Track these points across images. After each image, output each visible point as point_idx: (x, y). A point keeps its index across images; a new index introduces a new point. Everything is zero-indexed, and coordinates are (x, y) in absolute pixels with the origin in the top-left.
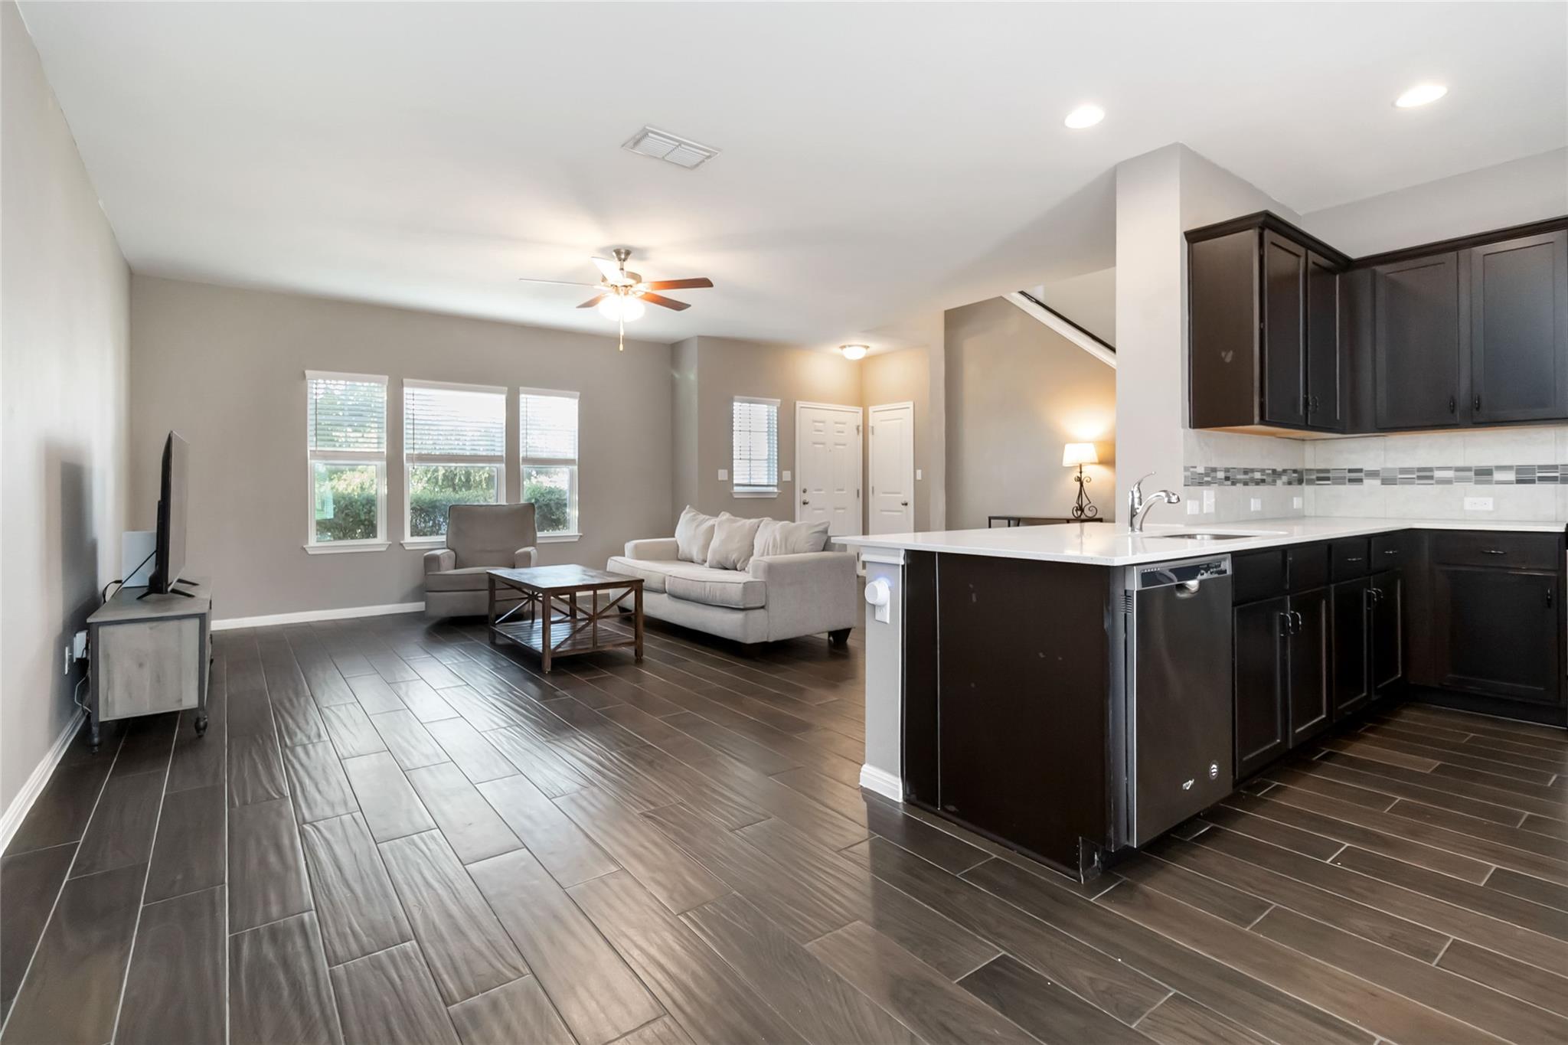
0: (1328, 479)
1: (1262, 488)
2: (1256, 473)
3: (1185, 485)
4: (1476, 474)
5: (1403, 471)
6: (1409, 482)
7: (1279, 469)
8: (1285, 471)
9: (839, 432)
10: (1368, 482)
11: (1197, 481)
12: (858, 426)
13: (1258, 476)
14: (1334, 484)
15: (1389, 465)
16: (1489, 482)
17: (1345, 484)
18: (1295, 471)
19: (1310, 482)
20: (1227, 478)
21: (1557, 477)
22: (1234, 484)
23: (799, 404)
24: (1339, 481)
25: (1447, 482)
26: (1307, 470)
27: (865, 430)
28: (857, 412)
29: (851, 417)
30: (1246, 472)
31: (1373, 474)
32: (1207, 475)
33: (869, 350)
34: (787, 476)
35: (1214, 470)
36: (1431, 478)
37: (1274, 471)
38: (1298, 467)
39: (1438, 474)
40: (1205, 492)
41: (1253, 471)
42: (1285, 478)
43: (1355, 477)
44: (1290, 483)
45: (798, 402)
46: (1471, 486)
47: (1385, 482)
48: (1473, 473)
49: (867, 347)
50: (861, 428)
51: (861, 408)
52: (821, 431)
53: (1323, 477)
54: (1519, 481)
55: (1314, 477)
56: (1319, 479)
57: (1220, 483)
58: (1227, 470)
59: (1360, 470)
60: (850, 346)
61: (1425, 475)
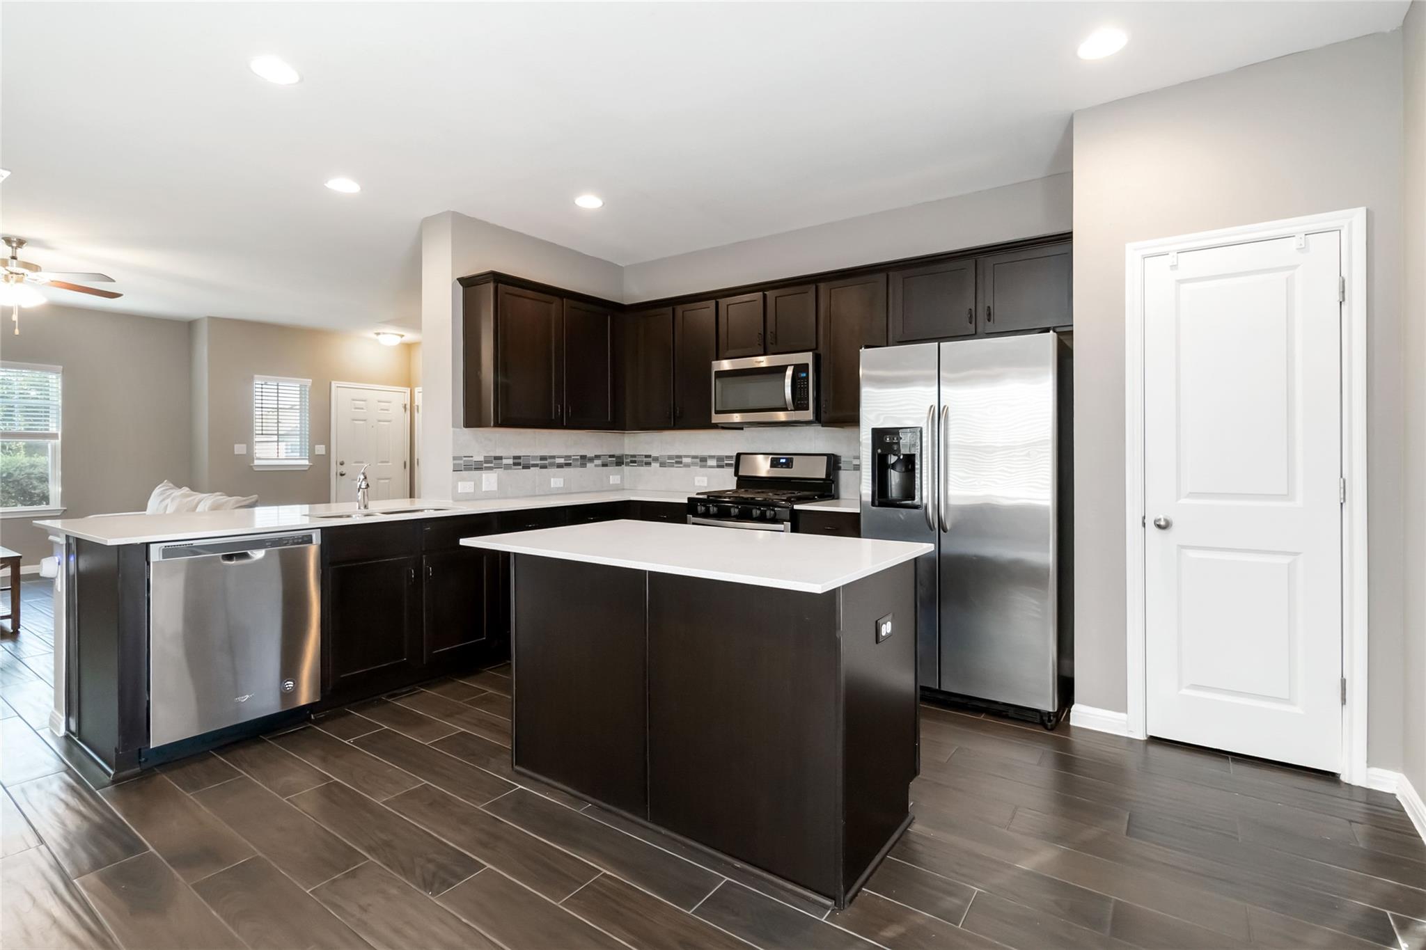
0: (635, 462)
1: (566, 470)
2: (557, 459)
3: (454, 471)
4: (701, 461)
5: (670, 457)
6: (671, 465)
7: (590, 454)
8: (597, 457)
9: (382, 410)
10: (655, 465)
11: (474, 467)
12: (405, 405)
13: (562, 461)
14: (638, 466)
15: (664, 453)
16: (705, 466)
17: (642, 466)
18: (611, 456)
19: (627, 464)
20: (515, 464)
21: (732, 464)
22: (526, 467)
23: (334, 384)
24: (641, 464)
25: (687, 466)
26: (626, 455)
27: (411, 409)
28: (405, 392)
29: (398, 397)
30: (543, 458)
31: (656, 459)
32: (486, 462)
33: (404, 338)
34: (320, 449)
35: (500, 458)
36: (681, 463)
37: (583, 457)
38: (617, 453)
39: (685, 460)
40: (484, 475)
41: (554, 457)
42: (598, 462)
43: (647, 461)
44: (604, 465)
45: (333, 383)
46: (698, 469)
47: (663, 465)
48: (698, 460)
49: (402, 336)
50: (408, 407)
51: (409, 389)
52: (362, 409)
53: (634, 460)
54: (719, 466)
55: (629, 460)
56: (632, 462)
57: (507, 467)
58: (515, 458)
59: (649, 456)
60: (384, 333)
61: (678, 461)
